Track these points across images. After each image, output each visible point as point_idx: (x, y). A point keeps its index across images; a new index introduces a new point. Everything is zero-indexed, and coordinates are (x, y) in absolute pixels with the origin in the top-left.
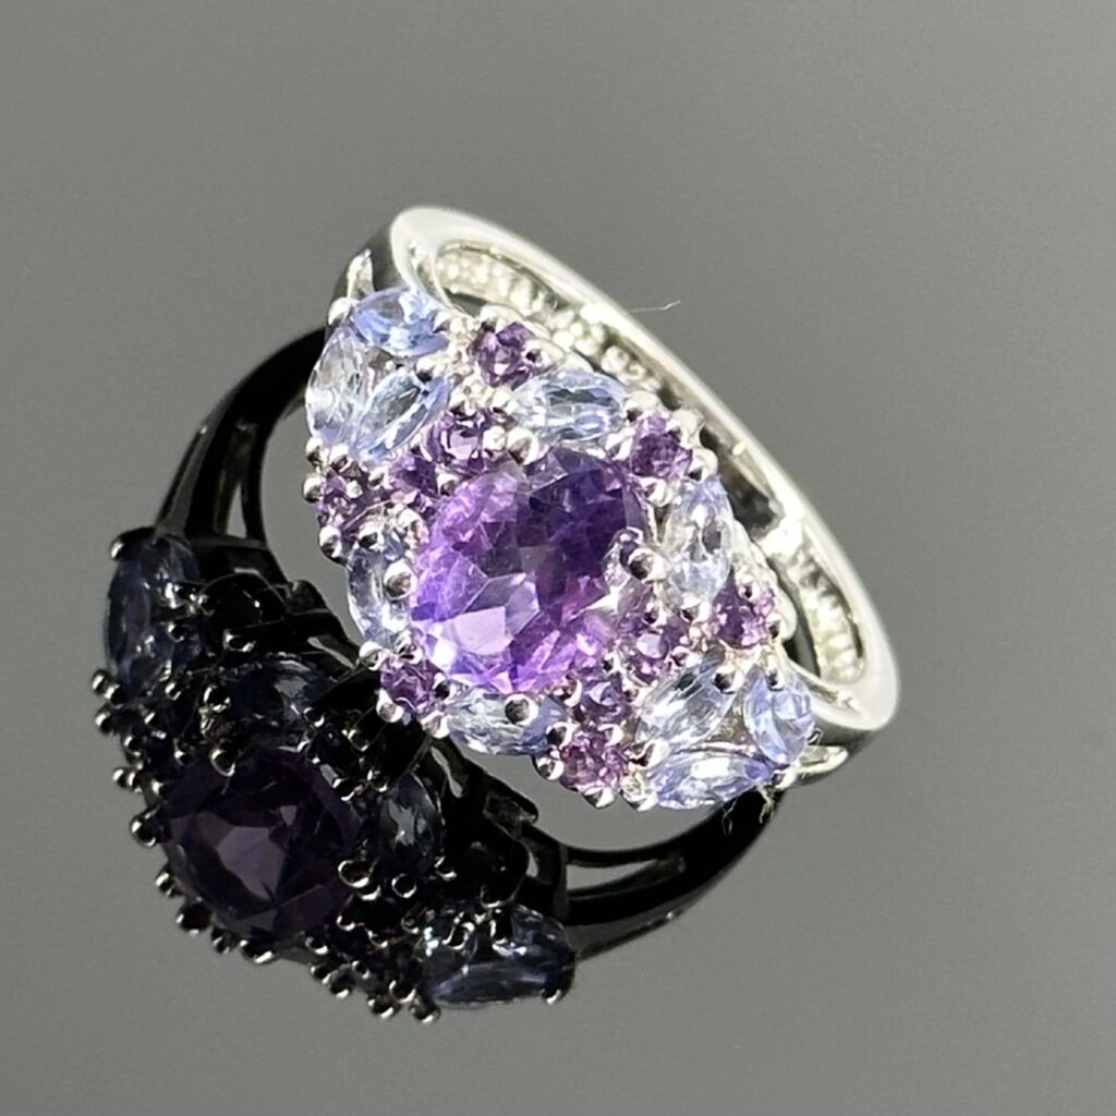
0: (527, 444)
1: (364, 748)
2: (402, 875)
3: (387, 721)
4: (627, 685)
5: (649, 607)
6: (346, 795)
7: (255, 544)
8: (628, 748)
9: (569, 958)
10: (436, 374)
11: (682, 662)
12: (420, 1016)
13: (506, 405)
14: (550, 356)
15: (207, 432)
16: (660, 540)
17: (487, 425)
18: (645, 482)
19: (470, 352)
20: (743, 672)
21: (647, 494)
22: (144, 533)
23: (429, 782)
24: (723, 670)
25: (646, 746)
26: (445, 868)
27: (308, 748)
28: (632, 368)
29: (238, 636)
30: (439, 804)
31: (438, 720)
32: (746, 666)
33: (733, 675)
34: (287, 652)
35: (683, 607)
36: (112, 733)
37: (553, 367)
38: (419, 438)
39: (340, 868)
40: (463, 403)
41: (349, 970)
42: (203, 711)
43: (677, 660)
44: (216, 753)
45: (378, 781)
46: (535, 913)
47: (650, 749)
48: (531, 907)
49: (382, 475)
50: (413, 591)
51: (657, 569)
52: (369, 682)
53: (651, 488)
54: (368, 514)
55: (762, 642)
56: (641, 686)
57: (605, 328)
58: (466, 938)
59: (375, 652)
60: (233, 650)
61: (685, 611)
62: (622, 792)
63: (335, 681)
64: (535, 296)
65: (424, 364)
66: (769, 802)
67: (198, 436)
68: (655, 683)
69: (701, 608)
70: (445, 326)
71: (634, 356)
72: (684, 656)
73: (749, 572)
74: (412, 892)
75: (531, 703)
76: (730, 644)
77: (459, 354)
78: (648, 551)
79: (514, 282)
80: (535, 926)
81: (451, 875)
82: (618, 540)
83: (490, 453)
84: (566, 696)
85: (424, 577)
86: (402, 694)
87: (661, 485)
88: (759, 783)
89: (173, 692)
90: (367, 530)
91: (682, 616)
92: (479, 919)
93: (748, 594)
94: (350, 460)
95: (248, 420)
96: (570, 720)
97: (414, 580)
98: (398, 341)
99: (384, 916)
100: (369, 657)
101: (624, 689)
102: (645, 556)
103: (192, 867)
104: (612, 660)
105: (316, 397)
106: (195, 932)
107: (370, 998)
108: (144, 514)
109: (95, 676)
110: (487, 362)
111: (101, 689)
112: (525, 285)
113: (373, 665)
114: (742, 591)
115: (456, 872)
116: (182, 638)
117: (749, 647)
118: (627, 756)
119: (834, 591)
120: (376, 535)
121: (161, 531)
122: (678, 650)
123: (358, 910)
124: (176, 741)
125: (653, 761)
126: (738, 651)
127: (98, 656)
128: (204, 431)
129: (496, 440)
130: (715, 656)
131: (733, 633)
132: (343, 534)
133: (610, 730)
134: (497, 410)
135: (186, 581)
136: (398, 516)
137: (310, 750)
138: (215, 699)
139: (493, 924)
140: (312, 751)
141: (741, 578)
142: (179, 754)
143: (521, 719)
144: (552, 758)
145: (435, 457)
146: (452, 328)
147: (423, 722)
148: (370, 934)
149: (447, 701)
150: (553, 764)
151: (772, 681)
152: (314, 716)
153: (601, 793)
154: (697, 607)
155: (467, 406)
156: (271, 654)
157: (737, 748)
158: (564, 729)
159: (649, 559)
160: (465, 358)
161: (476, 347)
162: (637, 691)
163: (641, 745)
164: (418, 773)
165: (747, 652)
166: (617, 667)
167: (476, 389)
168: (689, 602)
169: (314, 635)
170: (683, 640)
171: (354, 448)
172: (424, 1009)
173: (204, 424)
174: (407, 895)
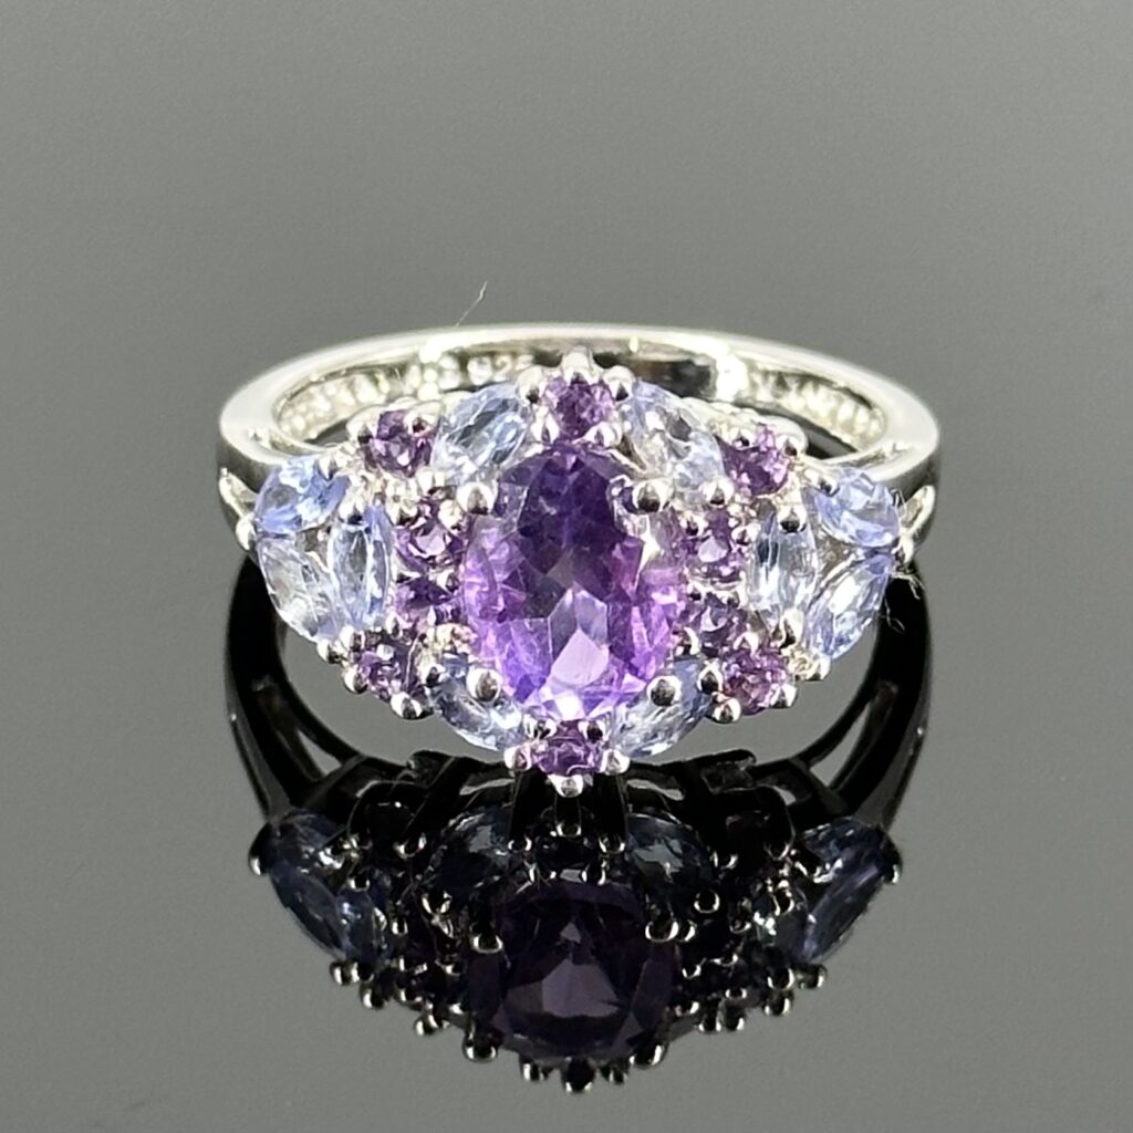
0: (477, 493)
1: (579, 832)
2: (698, 896)
3: (576, 795)
4: (724, 596)
5: (684, 524)
6: (600, 877)
7: (352, 762)
8: (770, 641)
9: (879, 835)
10: (361, 510)
11: (746, 540)
12: (813, 984)
13: (434, 481)
14: (432, 414)
15: (238, 716)
16: (643, 467)
17: (435, 510)
18: (590, 436)
19: (370, 468)
20: (797, 504)
21: (601, 444)
22: (265, 834)
23: (650, 809)
24: (782, 516)
25: (782, 627)
26: (724, 860)
27: (538, 872)
28: (498, 363)
29: (406, 843)
30: (673, 818)
31: (611, 757)
32: (795, 496)
33: (792, 513)
34: (454, 817)
35: (709, 499)
36: (386, 1003)
37: (441, 420)
38: (395, 567)
39: (648, 935)
40: (401, 511)
41: (727, 1003)
42: (436, 920)
43: (741, 542)
44: (476, 942)
45: (613, 845)
46: (821, 827)
47: (787, 627)
48: (814, 826)
49: (395, 620)
50: (501, 682)
51: (662, 490)
52: (534, 780)
53: (599, 436)
54: (412, 661)
55: (790, 467)
56: (734, 587)
57: (451, 354)
58: (789, 894)
59: (519, 754)
60: (412, 855)
61: (713, 502)
62: (797, 677)
63: (510, 803)
64: (376, 382)
65: (346, 511)
66: (910, 578)
67: (234, 725)
68: (742, 574)
69: (721, 487)
70: (333, 467)
71: (491, 353)
72: (744, 533)
73: (730, 427)
74: (717, 900)
75: (666, 678)
76: (769, 491)
77: (364, 478)
78: (642, 484)
79: (351, 386)
80: (831, 835)
81: (733, 860)
82: (613, 498)
83: (457, 527)
84: (687, 648)
85: (498, 665)
86: (567, 764)
87: (604, 427)
88: (890, 571)
89: (401, 928)
90: (423, 672)
91: (715, 506)
92: (785, 871)
93: (746, 443)
94: (362, 633)
95: (259, 678)
96: (706, 662)
97: (494, 675)
98: (310, 513)
99: (715, 937)
100: (517, 762)
101: (725, 601)
102: (644, 490)
103: (540, 1041)
104: (695, 589)
105: (292, 612)
106: (588, 1087)
107: (763, 1008)
108: (253, 821)
109: (332, 973)
110: (389, 463)
111: (346, 979)
112: (361, 380)
113: (525, 764)
114: (739, 445)
115: (734, 853)
116: (368, 883)
117: (785, 479)
118: (776, 647)
119: (805, 379)
120: (434, 669)
121: (275, 821)
122: (735, 535)
123: (692, 953)
124: (437, 962)
125: (797, 633)
126: (779, 492)
127: (321, 957)
128: (234, 717)
129: (452, 514)
130: (766, 512)
131: (763, 482)
132: (409, 693)
133: (744, 640)
134: (432, 491)
135: (331, 838)
136: (436, 639)
137: (542, 874)
138: (435, 904)
139: (799, 865)
140: (543, 871)
141: (729, 437)
142: (449, 969)
143: (672, 696)
144: (722, 703)
145: (420, 570)
146: (339, 465)
147: (602, 769)
148: (717, 961)
149: (605, 738)
150: (727, 707)
151: (825, 488)
152: (520, 844)
153: (783, 694)
154: (718, 489)
155: (406, 510)
156: (443, 832)
157: (848, 562)
158: (710, 673)
159: (649, 490)
160: (371, 477)
161: (371, 460)
162: (736, 594)
163: (777, 629)
164: (637, 810)
165: (787, 485)
166: (704, 590)
167: (401, 491)
168: (708, 492)
169: (461, 786)
170: (732, 523)
171: (355, 621)
172: (810, 977)
173: (230, 712)
174: (716, 906)
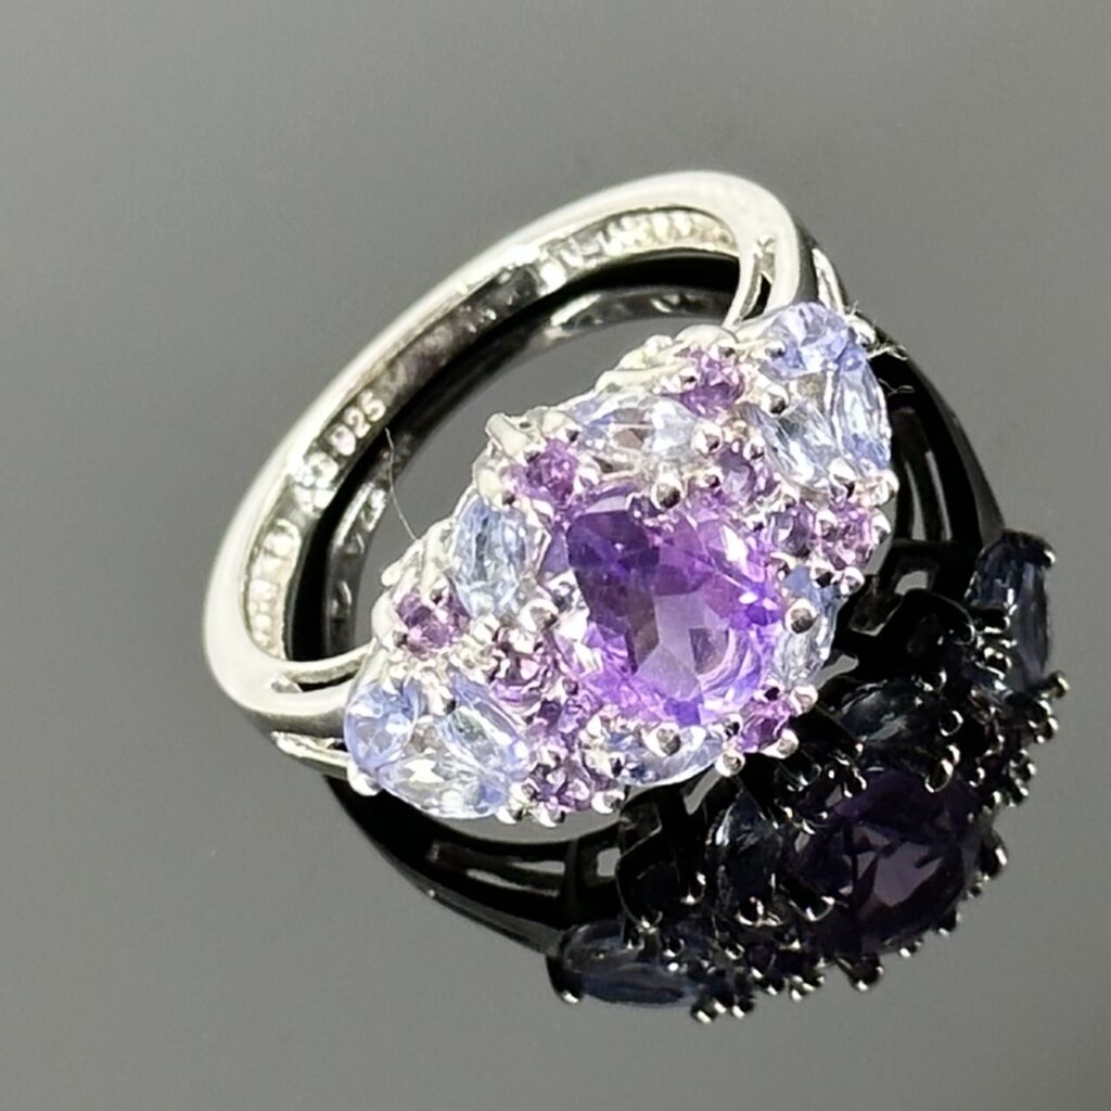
0: (536, 611)
1: (819, 768)
2: (940, 724)
3: (796, 748)
4: (779, 506)
5: (702, 484)
6: (860, 783)
8: (833, 500)
9: (1011, 537)
10: (449, 696)
11: (759, 451)
12: (1061, 692)
13: (489, 628)
14: (437, 579)
15: (435, 889)
16: (630, 468)
17: (506, 648)
18: (578, 488)
19: (423, 656)
20: (769, 386)
21: (592, 486)
22: (555, 968)
23: (846, 697)
24: (766, 406)
25: (836, 483)
26: (935, 681)
27: (810, 822)
28: (350, 421)
29: (689, 890)
30: (869, 686)
31: (799, 697)
32: (763, 381)
33: (773, 397)
34: (706, 838)
35: (705, 450)
36: (753, 1000)
37: (448, 574)
38: (516, 714)
39: (931, 790)
40: (484, 672)
41: (1015, 769)
42: (760, 922)
43: (756, 456)
44: (811, 916)
45: (851, 752)
46: (972, 581)
47: (839, 479)
48: (966, 585)
49: (550, 752)
50: (671, 726)
51: (669, 480)
52: (756, 765)
53: (585, 482)
54: (585, 765)
55: (737, 362)
56: (780, 493)
58: (1000, 656)
59: (727, 759)
60: (703, 895)
61: (711, 448)
62: (877, 506)
63: (741, 791)
64: (283, 529)
65: (438, 707)
66: (888, 349)
67: (437, 898)
68: (777, 477)
69: (708, 432)
70: (399, 685)
71: (338, 419)
72: (753, 448)
73: (670, 376)
74: (956, 714)
75: (794, 607)
76: (738, 396)
77: (427, 669)
78: (654, 489)
79: (271, 553)
80: (985, 576)
81: (943, 676)
82: (640, 520)
83: (538, 646)
84: (785, 568)
85: (661, 714)
86: (767, 731)
87: (582, 472)
88: (865, 357)
89: (737, 952)
90: (605, 768)
91: (714, 450)
92: (980, 642)
93: (692, 379)
94: (529, 781)
95: (428, 849)
96: (808, 563)
97: (666, 726)
99: (973, 740)
100: (731, 766)
101: (783, 509)
102: (659, 494)
103: (903, 931)
104: (754, 523)
106: (959, 917)
107: (1036, 741)
108: (532, 965)
109: (696, 1019)
110: (435, 638)
111: (712, 1014)
112: (272, 541)
113: (738, 762)
114: (690, 386)
115: (940, 671)
116: (682, 942)
117: (741, 378)
118: (842, 501)
120: (611, 760)
121: (553, 951)
122: (747, 454)
123: (965, 769)
124: (782, 947)
125: (850, 476)
126: (747, 389)
127: (677, 1013)
128: (432, 893)
129: (526, 639)
130: (748, 411)
131: (728, 391)
132: (601, 790)
133: (822, 522)
134: (495, 638)
135: (622, 933)
136: (593, 737)
137: (815, 822)
138: (752, 915)
139: (988, 630)
140: (814, 820)
141: (675, 386)
142: (796, 945)
143: (809, 614)
144: (842, 578)
145: (537, 698)
146: (400, 677)
147: (800, 712)
148: (989, 752)
149: (782, 688)
150: (849, 578)
152: (781, 817)
153: (877, 528)
154: (707, 437)
155: (487, 668)
156: (706, 856)
157: (830, 381)
158: (818, 570)
159: (662, 489)
160: (431, 663)
161: (416, 650)
162: (787, 496)
163: (834, 490)
164: (839, 707)
165: (747, 380)
166: (760, 518)
167: (465, 653)
168: (701, 444)
170: (735, 448)
171: (513, 776)
172: (1055, 689)
173: (425, 891)
174: (960, 719)
